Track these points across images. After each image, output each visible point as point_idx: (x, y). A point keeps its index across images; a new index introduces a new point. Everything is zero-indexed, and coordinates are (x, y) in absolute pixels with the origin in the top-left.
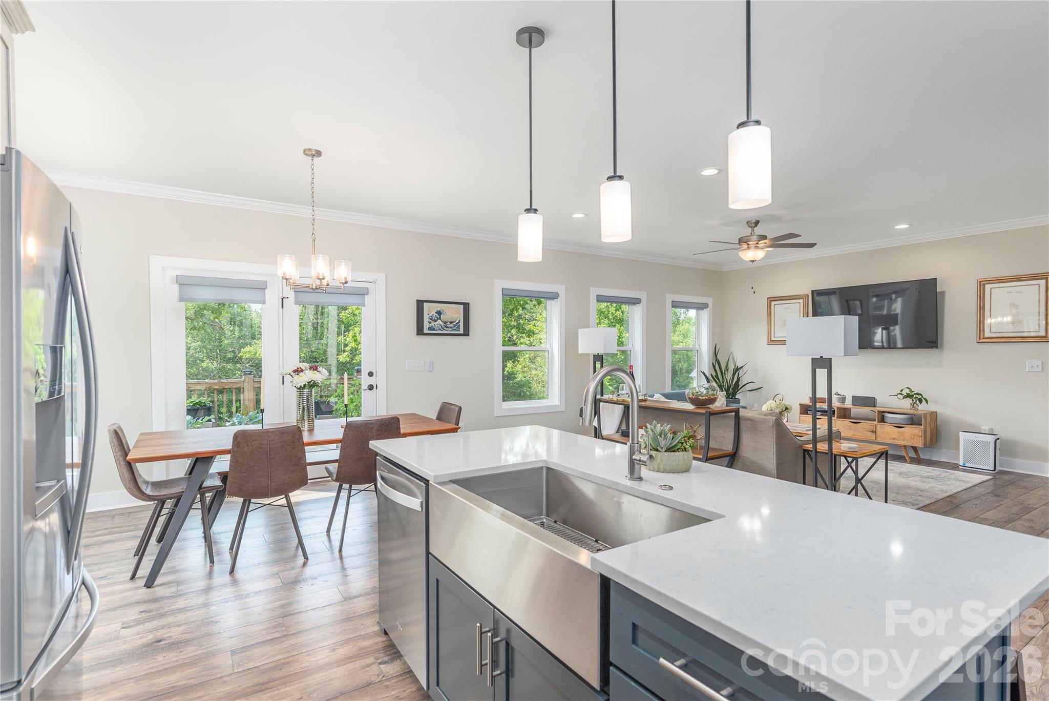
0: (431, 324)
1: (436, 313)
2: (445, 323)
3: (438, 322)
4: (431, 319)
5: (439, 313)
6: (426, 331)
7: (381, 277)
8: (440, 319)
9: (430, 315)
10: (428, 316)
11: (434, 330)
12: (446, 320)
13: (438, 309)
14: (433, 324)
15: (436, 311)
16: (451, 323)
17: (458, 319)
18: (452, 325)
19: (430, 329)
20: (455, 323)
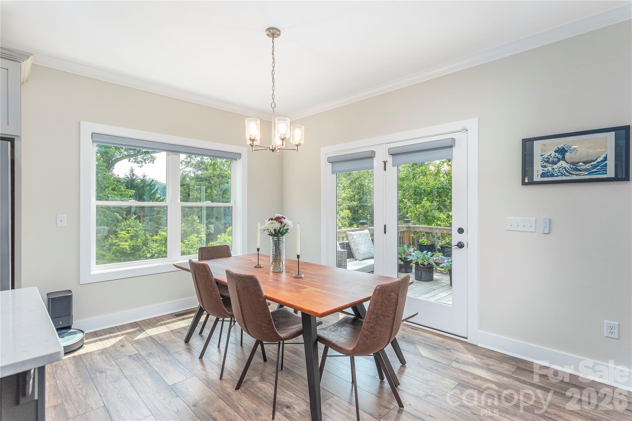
0: (546, 169)
1: (555, 152)
2: (573, 164)
3: (559, 165)
4: (548, 162)
5: (562, 151)
6: (537, 178)
7: (472, 124)
8: (563, 159)
9: (546, 156)
10: (541, 158)
11: (552, 175)
12: (575, 160)
13: (560, 146)
14: (550, 169)
15: (555, 148)
16: (585, 163)
17: (604, 155)
18: (588, 166)
19: (543, 175)
20: (595, 163)
